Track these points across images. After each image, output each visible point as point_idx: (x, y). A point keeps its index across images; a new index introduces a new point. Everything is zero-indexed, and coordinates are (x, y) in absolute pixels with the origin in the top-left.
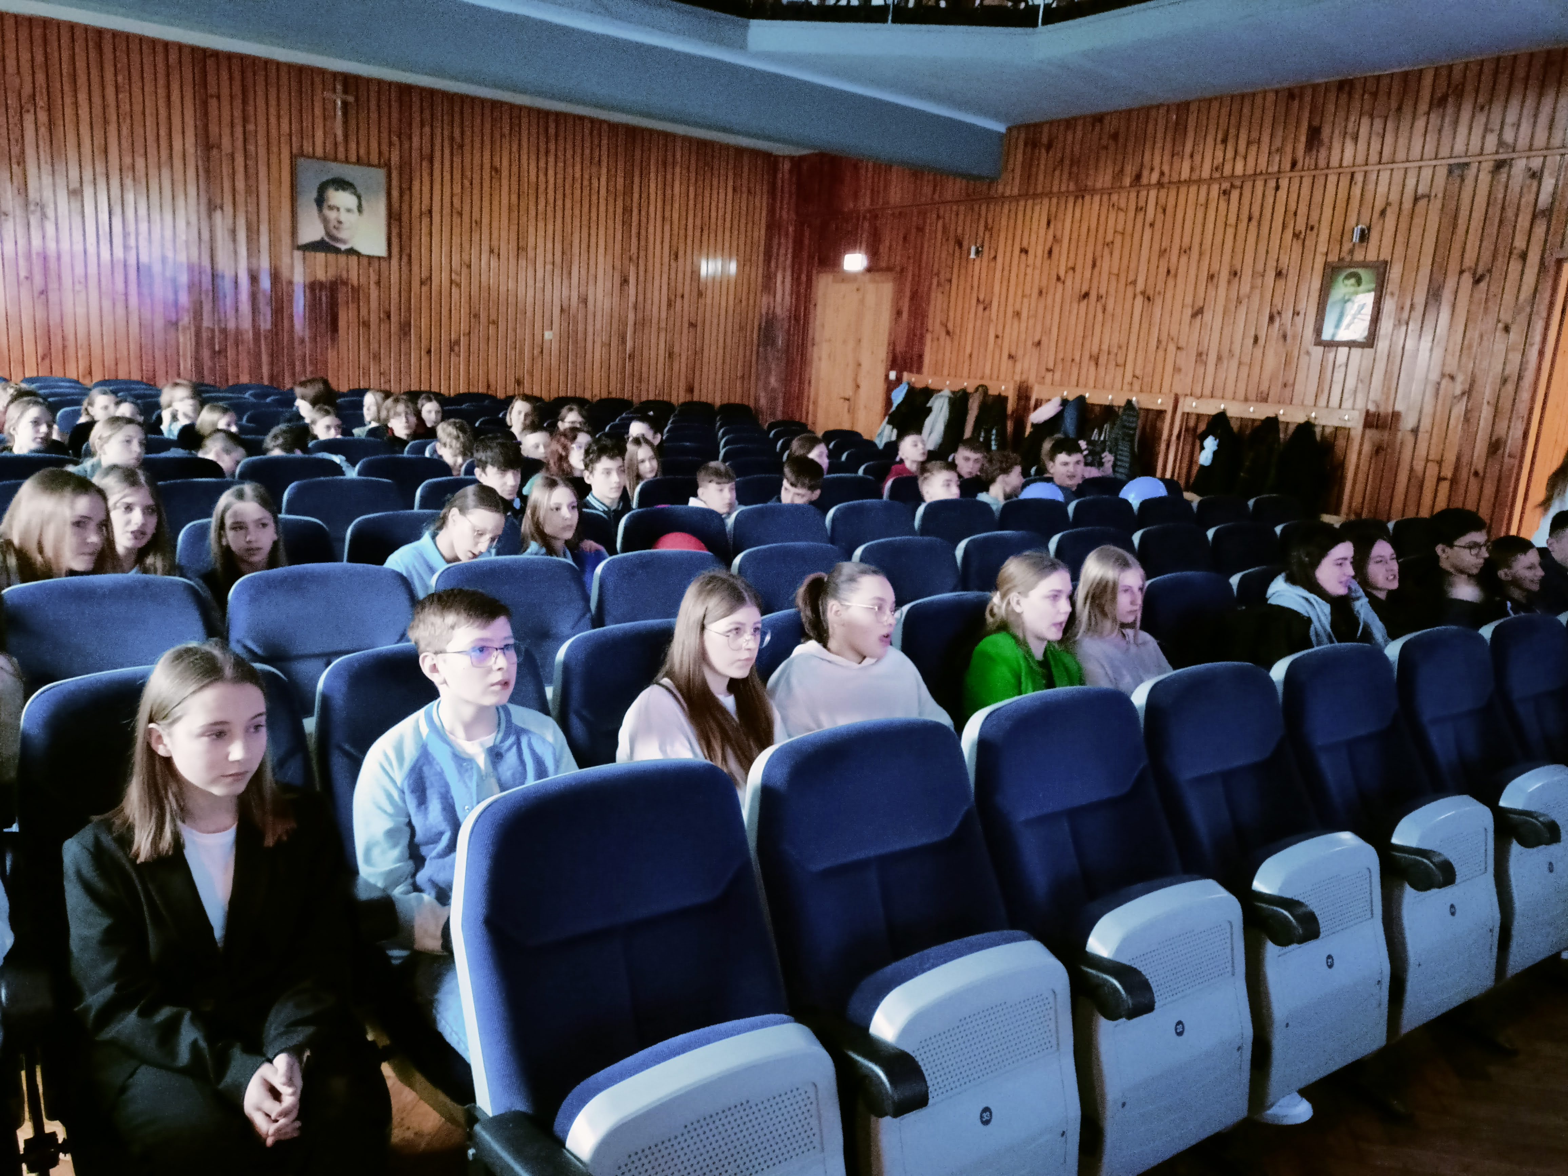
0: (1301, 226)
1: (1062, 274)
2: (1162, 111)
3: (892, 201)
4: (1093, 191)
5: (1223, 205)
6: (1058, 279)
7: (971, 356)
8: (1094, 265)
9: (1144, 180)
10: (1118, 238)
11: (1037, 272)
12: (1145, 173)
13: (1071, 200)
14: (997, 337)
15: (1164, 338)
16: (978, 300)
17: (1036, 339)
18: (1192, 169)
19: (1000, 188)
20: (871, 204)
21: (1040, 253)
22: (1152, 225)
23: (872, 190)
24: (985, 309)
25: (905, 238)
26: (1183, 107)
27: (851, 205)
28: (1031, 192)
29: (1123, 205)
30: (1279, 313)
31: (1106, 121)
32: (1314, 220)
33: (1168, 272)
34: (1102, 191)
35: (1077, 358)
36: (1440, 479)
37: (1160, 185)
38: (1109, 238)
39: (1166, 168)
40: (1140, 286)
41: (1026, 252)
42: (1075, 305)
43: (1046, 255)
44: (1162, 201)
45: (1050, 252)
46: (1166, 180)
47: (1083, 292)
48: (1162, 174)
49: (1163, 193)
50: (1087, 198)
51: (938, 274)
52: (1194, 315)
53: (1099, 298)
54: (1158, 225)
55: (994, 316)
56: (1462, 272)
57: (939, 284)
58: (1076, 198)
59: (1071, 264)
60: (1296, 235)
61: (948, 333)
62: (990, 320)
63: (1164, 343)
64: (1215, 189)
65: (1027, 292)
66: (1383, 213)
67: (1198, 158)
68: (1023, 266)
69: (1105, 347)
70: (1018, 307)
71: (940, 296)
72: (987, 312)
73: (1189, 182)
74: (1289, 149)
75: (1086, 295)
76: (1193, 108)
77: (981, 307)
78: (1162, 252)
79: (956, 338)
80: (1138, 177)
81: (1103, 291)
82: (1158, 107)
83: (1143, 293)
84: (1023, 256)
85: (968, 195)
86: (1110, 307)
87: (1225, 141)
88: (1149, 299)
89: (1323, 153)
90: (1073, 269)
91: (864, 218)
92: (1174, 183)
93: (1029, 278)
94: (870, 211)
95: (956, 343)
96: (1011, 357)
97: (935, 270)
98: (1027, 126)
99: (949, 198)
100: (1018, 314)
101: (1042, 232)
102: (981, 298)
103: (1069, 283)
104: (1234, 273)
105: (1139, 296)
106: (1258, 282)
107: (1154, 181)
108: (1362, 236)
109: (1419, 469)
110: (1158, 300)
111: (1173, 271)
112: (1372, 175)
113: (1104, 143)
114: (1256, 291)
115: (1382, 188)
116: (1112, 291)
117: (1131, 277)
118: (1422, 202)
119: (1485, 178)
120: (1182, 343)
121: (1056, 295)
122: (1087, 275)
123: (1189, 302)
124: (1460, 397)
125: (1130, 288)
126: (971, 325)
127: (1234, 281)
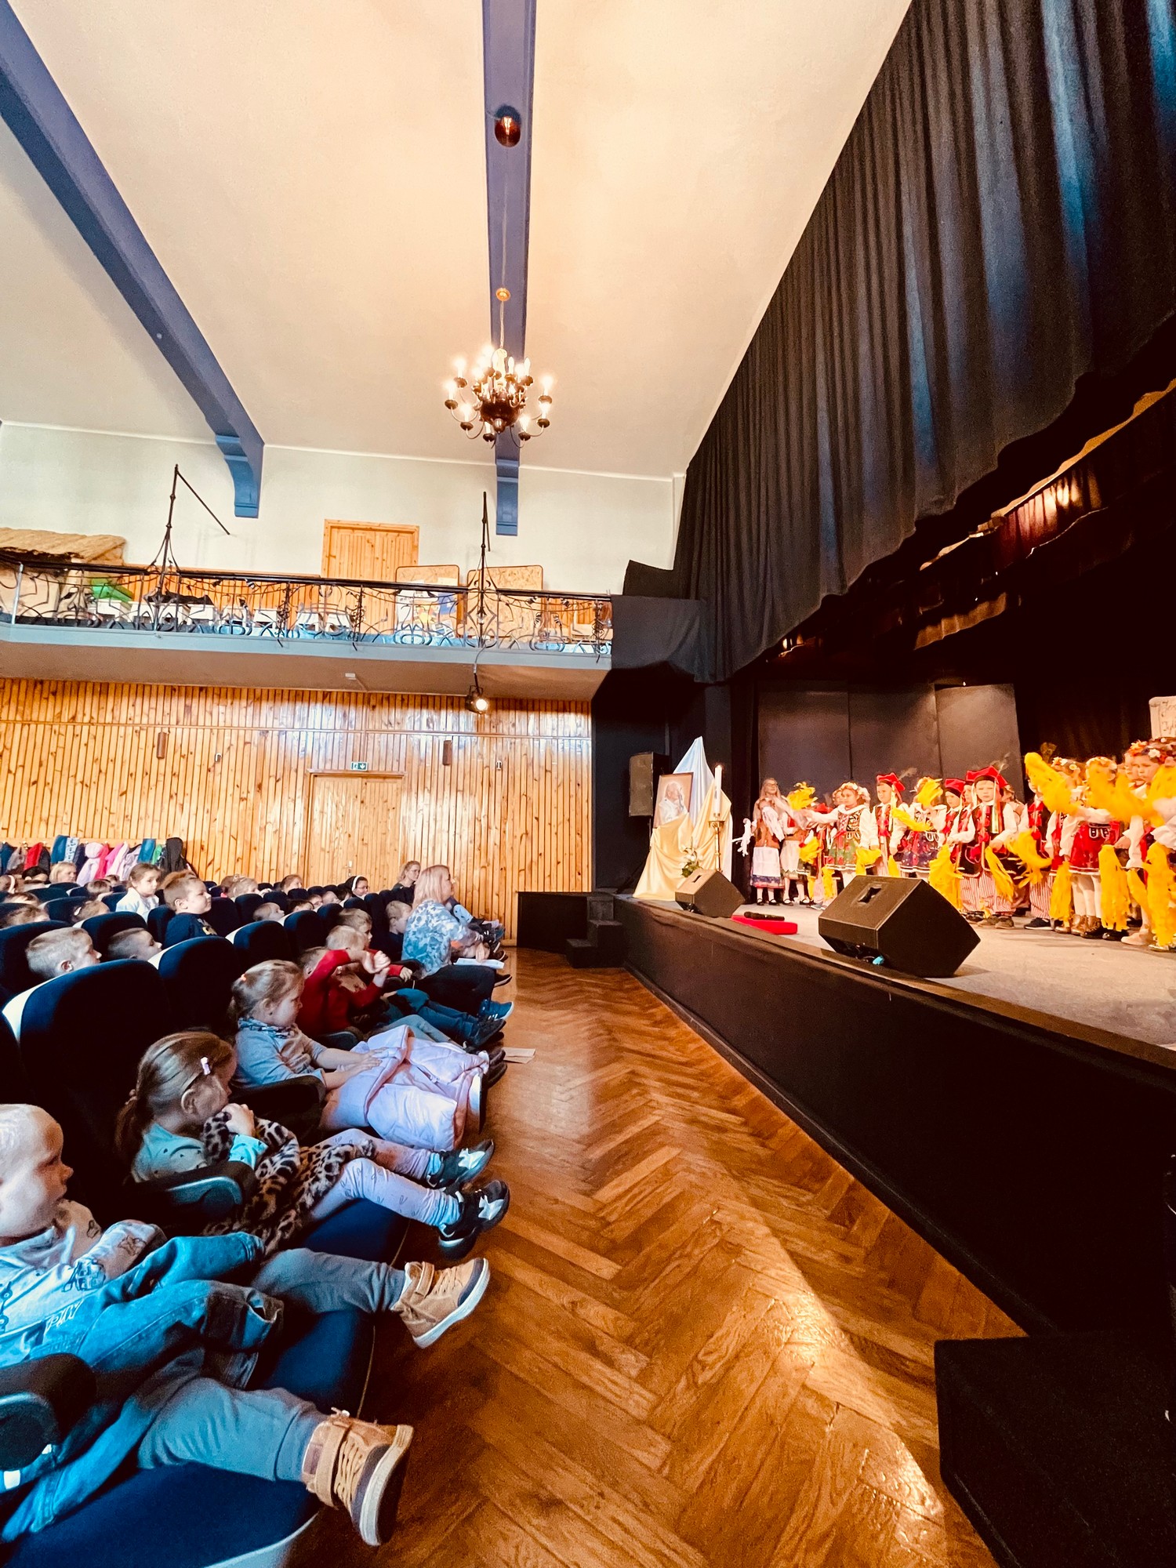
0: (184, 752)
1: (13, 769)
2: (89, 683)
4: (38, 722)
5: (135, 739)
6: (9, 771)
8: (41, 765)
9: (79, 718)
10: (60, 750)
13: (19, 725)
15: (99, 806)
18: (113, 717)
22: (86, 745)
26: (105, 684)
29: (62, 732)
31: (45, 682)
32: (192, 749)
33: (100, 771)
34: (43, 723)
37: (90, 723)
38: (53, 749)
39: (95, 715)
40: (79, 778)
42: (25, 790)
44: (93, 732)
46: (94, 721)
47: (33, 780)
48: (92, 718)
49: (93, 728)
50: (32, 725)
52: (120, 795)
53: (46, 784)
54: (91, 745)
56: (270, 776)
58: (23, 724)
59: (21, 763)
60: (182, 756)
63: (100, 811)
64: (130, 729)
66: (229, 748)
67: (116, 712)
69: (53, 813)
73: (112, 724)
74: (174, 713)
75: (35, 782)
76: (112, 685)
78: (95, 761)
80: (73, 718)
81: (49, 780)
82: (86, 681)
83: (82, 782)
86: (56, 789)
87: (134, 704)
88: (86, 785)
89: (194, 716)
90: (23, 766)
92: (101, 723)
104: (146, 773)
105: (79, 786)
106: (161, 778)
107: (87, 719)
108: (220, 759)
109: (260, 865)
110: (94, 787)
111: (104, 770)
112: (221, 732)
113: (45, 695)
114: (160, 785)
115: (227, 738)
116: (57, 780)
117: (72, 773)
118: (248, 746)
119: (275, 738)
120: (113, 810)
121: (8, 781)
122: (35, 770)
123: (116, 788)
124: (275, 832)
125: (71, 780)
127: (146, 777)
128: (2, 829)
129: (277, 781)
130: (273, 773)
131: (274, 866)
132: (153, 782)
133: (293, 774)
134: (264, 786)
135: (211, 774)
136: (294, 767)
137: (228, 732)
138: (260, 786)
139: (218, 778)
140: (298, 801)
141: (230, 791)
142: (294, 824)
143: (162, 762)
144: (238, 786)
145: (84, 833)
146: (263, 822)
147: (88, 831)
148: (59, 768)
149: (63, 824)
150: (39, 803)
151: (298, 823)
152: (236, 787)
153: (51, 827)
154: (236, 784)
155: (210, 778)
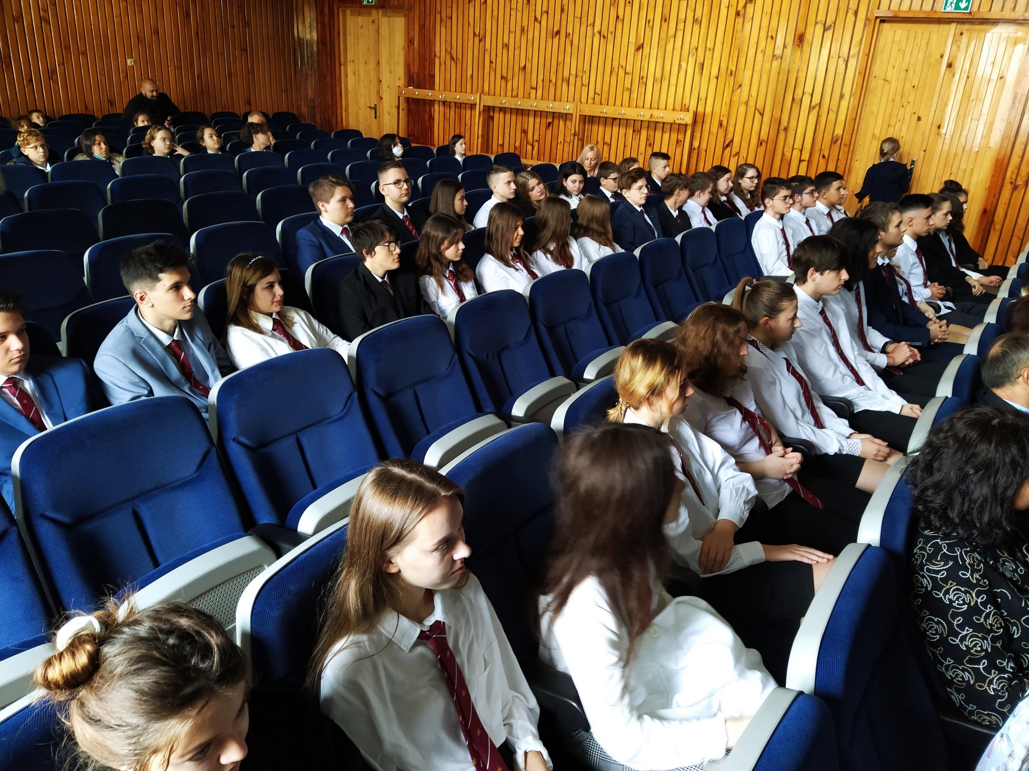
1: (539, 17)
6: (536, 19)
7: (472, 76)
8: (562, 10)
11: (519, 14)
14: (491, 62)
15: (615, 65)
16: (474, 34)
17: (522, 65)
24: (480, 41)
30: (696, 49)
33: (618, 17)
35: (554, 81)
36: (801, 161)
40: (597, 28)
42: (549, 41)
47: (555, 30)
51: (440, 12)
52: (638, 49)
53: (567, 35)
55: (488, 46)
56: (816, 23)
57: (442, 21)
59: (544, 8)
61: (452, 58)
62: (485, 49)
63: (616, 70)
65: (513, 29)
68: (508, 9)
69: (573, 72)
70: (506, 41)
71: (443, 30)
72: (482, 44)
75: (558, 33)
77: (477, 39)
79: (459, 63)
81: (570, 30)
83: (600, 33)
86: (575, 42)
88: (604, 37)
90: (547, 12)
93: (513, 18)
95: (459, 67)
96: (502, 77)
97: (438, 10)
100: (506, 46)
102: (477, 33)
103: (544, 23)
104: (665, 19)
105: (597, 35)
106: (681, 26)
109: (788, 154)
110: (610, 37)
111: (621, 17)
114: (680, 34)
116: (577, 30)
117: (591, 21)
120: (629, 69)
121: (535, 31)
122: (558, 17)
123: (633, 39)
124: (814, 108)
125: (590, 29)
126: (470, 53)
127: (665, 25)
128: (532, 88)
129: (825, 29)
130: (821, 17)
131: (806, 156)
132: (672, 31)
133: (851, 17)
134: (808, 36)
135: (740, 20)
136: (853, 5)
138: (800, 39)
139: (748, 25)
140: (852, 62)
141: (762, 45)
142: (842, 96)
144: (772, 37)
145: (600, 98)
146: (799, 92)
147: (605, 96)
148: (578, 14)
149: (582, 85)
150: (561, 59)
151: (847, 96)
152: (769, 38)
153: (572, 88)
154: (770, 35)
155: (739, 26)
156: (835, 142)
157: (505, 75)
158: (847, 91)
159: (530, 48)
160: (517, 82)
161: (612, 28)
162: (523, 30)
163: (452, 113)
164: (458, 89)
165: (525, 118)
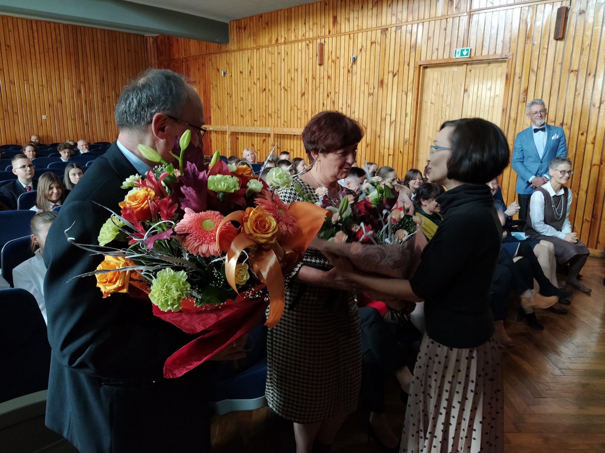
0: (334, 58)
1: (255, 82)
2: (282, 12)
3: (192, 54)
4: (262, 47)
6: (254, 83)
7: (228, 116)
8: (266, 77)
9: (279, 41)
10: (273, 65)
11: (247, 81)
12: (279, 38)
13: (255, 50)
14: (236, 108)
15: (293, 105)
16: (228, 94)
17: (250, 109)
18: (295, 36)
19: (230, 47)
20: (185, 55)
21: (247, 74)
22: (284, 60)
23: (184, 49)
24: (230, 97)
25: (199, 69)
26: (289, 10)
27: (178, 56)
28: (241, 48)
29: (273, 52)
30: (330, 93)
31: (263, 16)
32: (338, 55)
33: (292, 79)
34: (265, 47)
35: (265, 116)
36: (389, 155)
37: (285, 43)
38: (270, 66)
40: (282, 86)
41: (242, 73)
42: (261, 94)
43: (249, 74)
44: (286, 50)
45: (250, 73)
46: (287, 41)
47: (263, 88)
48: (285, 38)
49: (286, 46)
50: (260, 49)
51: (212, 84)
52: (302, 96)
53: (269, 90)
54: (286, 60)
55: (234, 100)
56: (389, 72)
57: (213, 88)
58: (257, 49)
59: (258, 77)
60: (333, 61)
61: (219, 107)
62: (233, 102)
63: (293, 108)
64: (304, 44)
65: (244, 90)
66: (361, 50)
67: (297, 31)
68: (241, 79)
69: (273, 111)
70: (242, 96)
71: (214, 92)
72: (231, 98)
73: (294, 42)
74: (327, 26)
75: (265, 89)
76: (293, 10)
77: (229, 96)
78: (289, 71)
79: (222, 109)
80: (277, 40)
81: (270, 88)
82: (281, 10)
83: (284, 88)
84: (241, 74)
85: (219, 50)
86: (273, 94)
87: (305, 24)
88: (286, 90)
89: (339, 26)
90: (259, 79)
91: (183, 61)
92: (290, 42)
93: (244, 83)
94: (184, 58)
95: (222, 111)
96: (241, 116)
97: (211, 82)
98: (236, 20)
99: (212, 52)
100: (242, 99)
101: (247, 64)
102: (229, 93)
103: (258, 85)
104: (314, 78)
105: (283, 89)
106: (322, 81)
107: (283, 41)
108: (355, 60)
109: (382, 151)
110: (289, 90)
111: (293, 78)
112: (356, 35)
113: (264, 26)
114: (322, 85)
115: (360, 40)
116: (273, 87)
117: (279, 81)
118: (374, 45)
119: (393, 34)
120: (299, 107)
121: (255, 90)
122: (264, 81)
123: (299, 90)
124: (393, 122)
125: (279, 86)
126: (226, 104)
127: (314, 81)
128: (255, 121)
129: (394, 76)
130: (391, 69)
131: (391, 152)
132: (318, 84)
133: (406, 67)
134: (385, 81)
135: (350, 74)
136: (407, 60)
137: (360, 34)
138: (382, 82)
139: (354, 77)
140: (410, 94)
141: (362, 89)
142: (406, 115)
143: (322, 67)
144: (367, 83)
145: (286, 124)
146: (384, 114)
147: (289, 122)
148: (273, 79)
149: (278, 117)
150: (267, 104)
151: (409, 114)
152: (366, 84)
153: (273, 119)
154: (366, 82)
155: (350, 78)
156: (406, 143)
157: (242, 114)
158: (409, 111)
159: (253, 99)
160: (248, 118)
161: (289, 85)
162: (249, 89)
163: (220, 137)
164: (222, 124)
165: (253, 138)
